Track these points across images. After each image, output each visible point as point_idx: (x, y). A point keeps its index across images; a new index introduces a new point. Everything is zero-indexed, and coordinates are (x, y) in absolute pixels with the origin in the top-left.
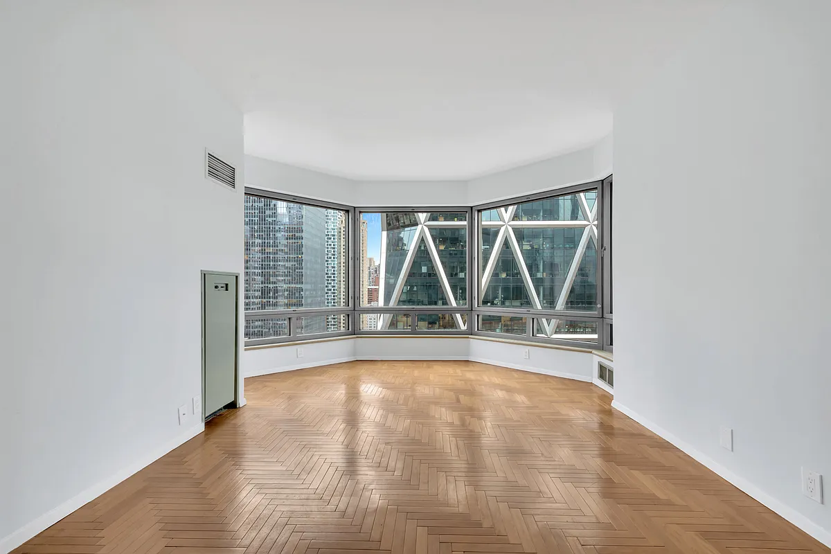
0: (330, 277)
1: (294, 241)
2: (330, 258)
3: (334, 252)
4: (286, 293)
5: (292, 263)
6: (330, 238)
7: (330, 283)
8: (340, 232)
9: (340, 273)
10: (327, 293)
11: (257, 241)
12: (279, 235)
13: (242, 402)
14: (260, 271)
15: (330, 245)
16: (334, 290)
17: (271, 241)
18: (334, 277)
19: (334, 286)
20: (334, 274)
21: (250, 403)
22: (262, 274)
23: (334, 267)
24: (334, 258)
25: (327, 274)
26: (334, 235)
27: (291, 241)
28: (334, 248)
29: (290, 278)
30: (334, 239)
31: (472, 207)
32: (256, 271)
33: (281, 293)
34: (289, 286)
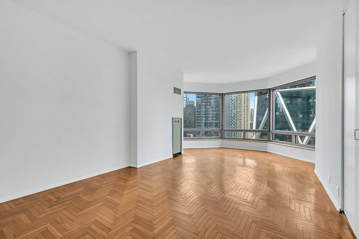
0: (233, 118)
1: (217, 103)
2: (233, 109)
3: (234, 106)
4: (214, 124)
5: (216, 112)
6: (233, 101)
7: (233, 120)
8: (237, 98)
9: (237, 116)
10: (231, 125)
11: (204, 104)
12: (211, 101)
13: (183, 153)
14: (204, 116)
15: (233, 104)
16: (234, 123)
17: (209, 104)
18: (234, 118)
19: (234, 122)
20: (234, 116)
21: (185, 154)
22: (205, 117)
23: (234, 113)
24: (234, 109)
25: (231, 116)
26: (234, 99)
27: (216, 103)
28: (234, 105)
29: (216, 118)
30: (234, 101)
31: (270, 89)
32: (203, 116)
33: (212, 125)
34: (215, 121)
